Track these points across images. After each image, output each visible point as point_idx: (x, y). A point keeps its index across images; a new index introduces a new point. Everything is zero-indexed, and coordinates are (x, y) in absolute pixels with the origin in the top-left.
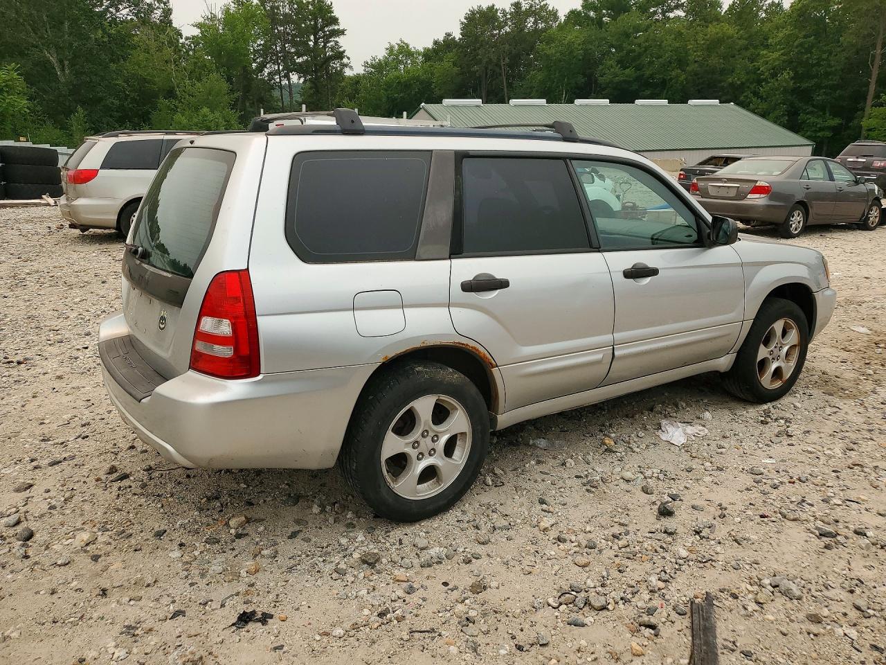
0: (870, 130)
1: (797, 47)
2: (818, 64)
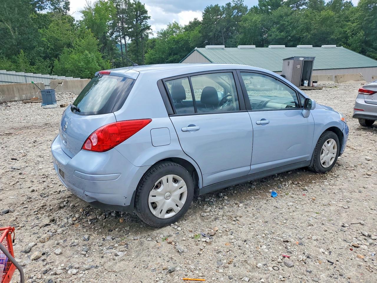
1: (365, 21)
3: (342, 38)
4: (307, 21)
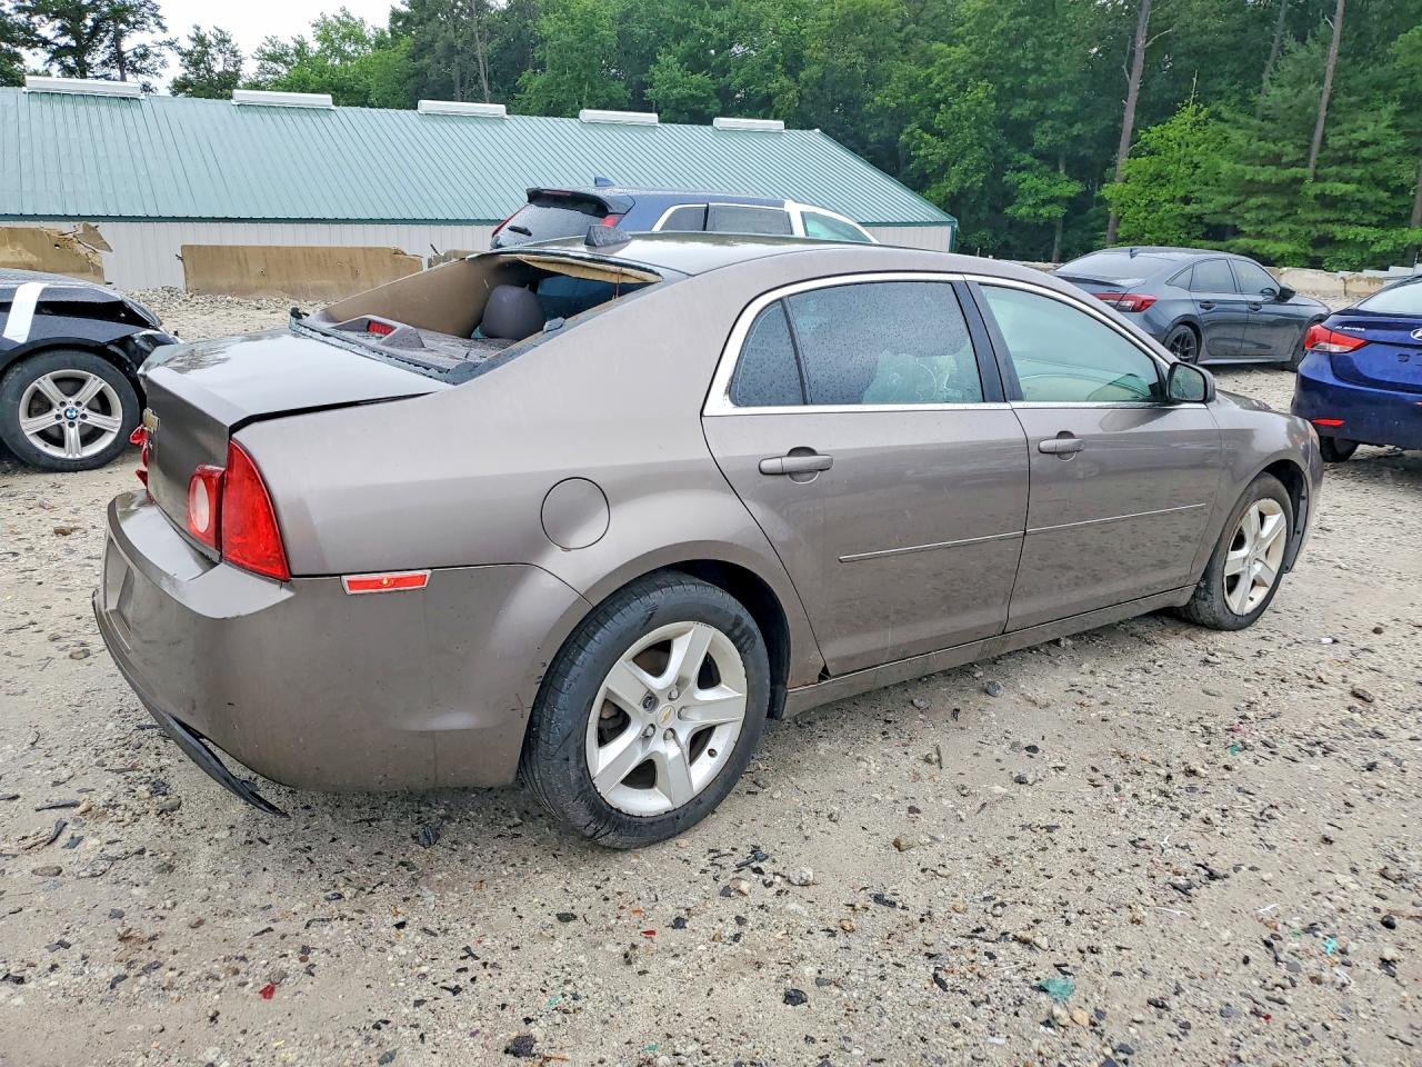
0: (1122, 205)
3: (924, 108)
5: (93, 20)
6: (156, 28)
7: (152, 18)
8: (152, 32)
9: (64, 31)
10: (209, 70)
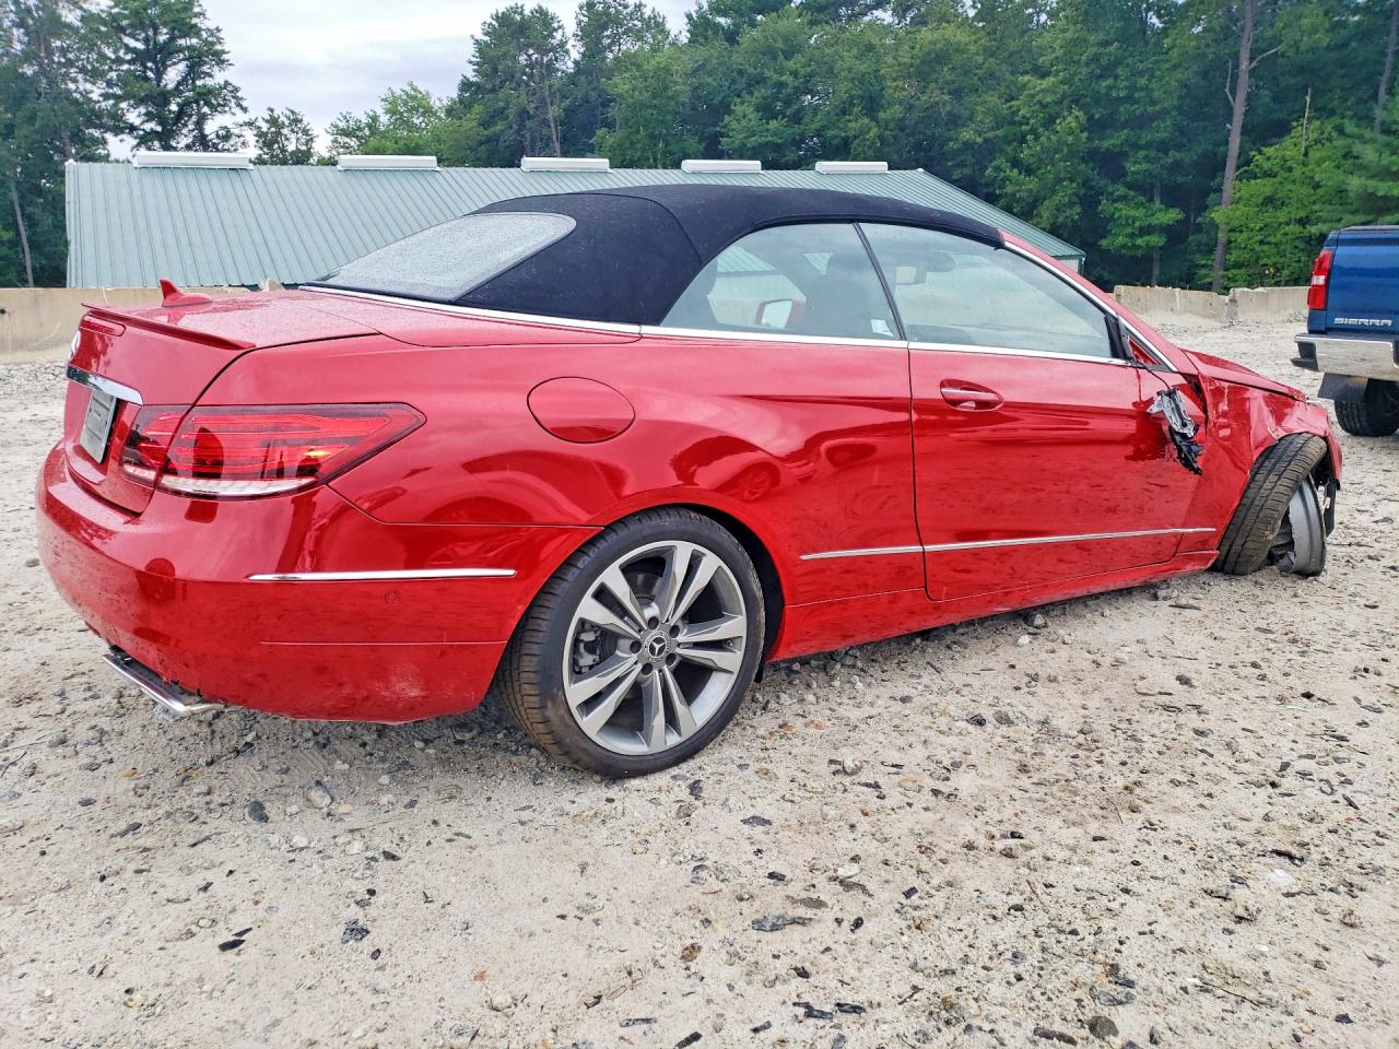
0: (1232, 230)
1: (1087, 64)
2: (1129, 99)
3: (1009, 143)
4: (862, 68)
5: (178, 104)
6: (237, 110)
7: (233, 100)
8: (234, 114)
9: (149, 117)
10: (283, 150)
